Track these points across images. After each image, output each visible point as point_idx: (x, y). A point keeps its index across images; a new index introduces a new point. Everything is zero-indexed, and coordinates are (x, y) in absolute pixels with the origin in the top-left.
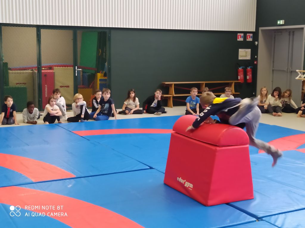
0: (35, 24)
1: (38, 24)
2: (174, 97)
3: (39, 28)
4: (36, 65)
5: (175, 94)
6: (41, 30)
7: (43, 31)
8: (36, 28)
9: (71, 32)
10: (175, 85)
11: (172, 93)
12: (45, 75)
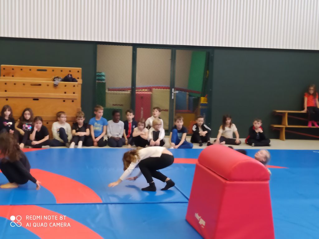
0: (131, 42)
1: (134, 42)
2: (287, 128)
3: (135, 46)
4: (130, 86)
5: (289, 124)
6: (137, 49)
7: (139, 50)
8: (132, 47)
9: (169, 51)
10: (289, 114)
11: (286, 124)
12: (142, 97)
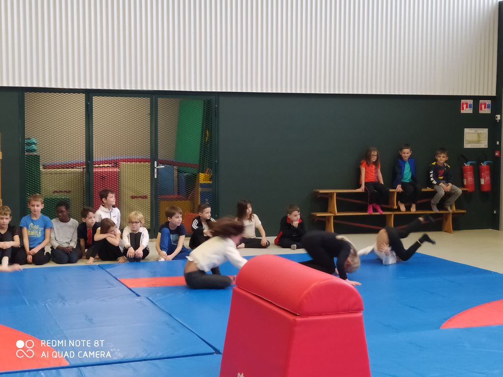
0: (82, 87)
1: (88, 87)
2: (335, 218)
3: (90, 94)
4: (83, 159)
5: (338, 211)
6: (93, 97)
7: (96, 100)
8: (84, 95)
9: (146, 101)
10: (338, 195)
11: (334, 211)
